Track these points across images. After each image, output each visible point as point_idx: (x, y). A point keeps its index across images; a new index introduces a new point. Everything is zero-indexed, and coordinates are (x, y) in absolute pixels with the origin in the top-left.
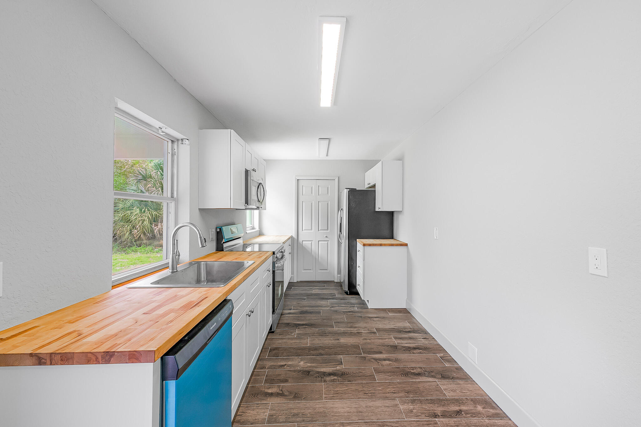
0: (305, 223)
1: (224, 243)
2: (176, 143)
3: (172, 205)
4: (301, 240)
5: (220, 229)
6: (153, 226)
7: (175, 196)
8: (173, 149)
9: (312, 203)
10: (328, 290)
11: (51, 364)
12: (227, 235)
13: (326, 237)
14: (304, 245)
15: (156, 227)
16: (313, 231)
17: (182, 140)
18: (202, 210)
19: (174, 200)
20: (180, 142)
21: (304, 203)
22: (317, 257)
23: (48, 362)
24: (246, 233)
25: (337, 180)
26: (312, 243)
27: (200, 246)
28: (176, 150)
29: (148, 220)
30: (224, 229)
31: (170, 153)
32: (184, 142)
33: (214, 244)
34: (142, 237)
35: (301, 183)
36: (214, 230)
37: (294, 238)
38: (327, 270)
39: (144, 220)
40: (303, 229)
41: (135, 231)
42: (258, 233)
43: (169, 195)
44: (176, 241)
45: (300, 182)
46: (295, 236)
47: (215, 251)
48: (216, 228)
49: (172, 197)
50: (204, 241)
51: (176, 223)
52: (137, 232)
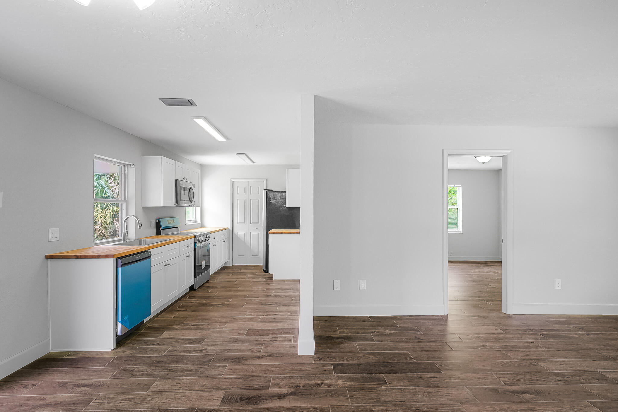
0: (239, 218)
1: (161, 230)
2: (127, 166)
3: (125, 205)
4: (236, 231)
5: (159, 220)
6: (114, 221)
7: (126, 199)
8: (124, 170)
9: (245, 201)
10: (251, 271)
11: (81, 258)
12: (163, 224)
13: (257, 229)
14: (238, 236)
15: (117, 223)
16: (246, 224)
17: (130, 164)
18: (144, 208)
19: (126, 202)
20: (129, 166)
21: (238, 201)
22: (249, 245)
23: (80, 258)
24: (186, 225)
25: (265, 182)
26: (245, 234)
27: (139, 228)
28: (126, 171)
29: (109, 215)
30: (161, 220)
31: (123, 173)
32: (131, 166)
33: (154, 231)
34: (104, 232)
35: (236, 185)
36: (154, 221)
37: (230, 230)
38: (257, 256)
39: (106, 216)
40: (238, 223)
41: (97, 226)
42: (200, 226)
43: (123, 199)
44: (126, 226)
45: (235, 183)
46: (230, 227)
47: (155, 235)
48: (156, 220)
49: (125, 200)
50: (141, 225)
51: (127, 214)
52: (99, 228)
